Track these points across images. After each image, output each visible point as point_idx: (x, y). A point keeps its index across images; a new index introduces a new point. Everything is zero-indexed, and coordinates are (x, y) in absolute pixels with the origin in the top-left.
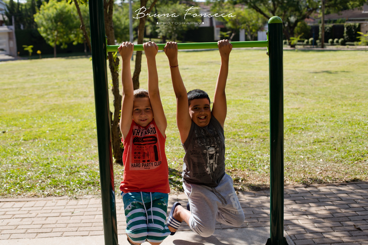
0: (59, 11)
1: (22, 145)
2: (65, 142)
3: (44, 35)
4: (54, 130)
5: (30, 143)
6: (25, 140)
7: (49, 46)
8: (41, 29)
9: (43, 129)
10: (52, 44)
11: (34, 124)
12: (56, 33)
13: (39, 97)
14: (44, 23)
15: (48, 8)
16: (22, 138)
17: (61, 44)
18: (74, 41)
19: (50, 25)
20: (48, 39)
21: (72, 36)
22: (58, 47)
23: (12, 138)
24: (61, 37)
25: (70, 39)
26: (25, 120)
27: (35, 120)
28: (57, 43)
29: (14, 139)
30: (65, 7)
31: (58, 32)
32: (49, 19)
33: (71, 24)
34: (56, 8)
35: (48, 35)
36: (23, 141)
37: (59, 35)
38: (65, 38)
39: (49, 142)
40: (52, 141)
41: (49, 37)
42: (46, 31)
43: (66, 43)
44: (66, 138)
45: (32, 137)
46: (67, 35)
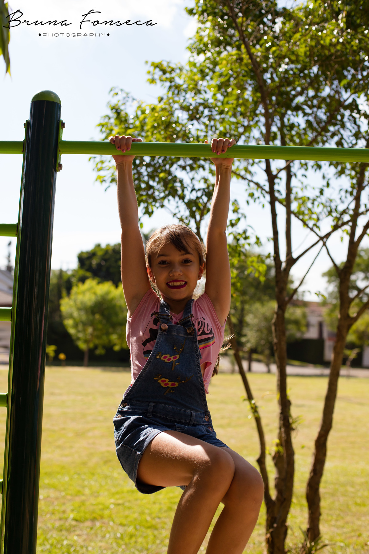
0: (99, 298)
1: (75, 531)
2: (149, 532)
3: (72, 331)
4: (123, 504)
5: (87, 527)
6: (76, 520)
7: (77, 348)
8: (69, 323)
9: (101, 499)
10: (82, 346)
11: (84, 487)
12: (90, 330)
13: (79, 434)
14: (76, 314)
15: (84, 293)
16: (72, 516)
17: (96, 347)
18: (115, 345)
19: (84, 317)
20: (78, 339)
21: (114, 337)
22: (91, 351)
23: (53, 513)
24: (98, 337)
25: (110, 341)
26: (67, 479)
27: (84, 480)
28: (91, 345)
29: (57, 516)
30: (108, 293)
31: (95, 329)
32: (84, 308)
33: (114, 319)
34: (95, 293)
35: (79, 331)
36: (74, 523)
37: (95, 333)
38: (105, 339)
39: (121, 530)
40: (126, 528)
41: (81, 335)
42: (76, 326)
43: (104, 347)
44: (149, 525)
45: (88, 516)
46: (108, 334)
